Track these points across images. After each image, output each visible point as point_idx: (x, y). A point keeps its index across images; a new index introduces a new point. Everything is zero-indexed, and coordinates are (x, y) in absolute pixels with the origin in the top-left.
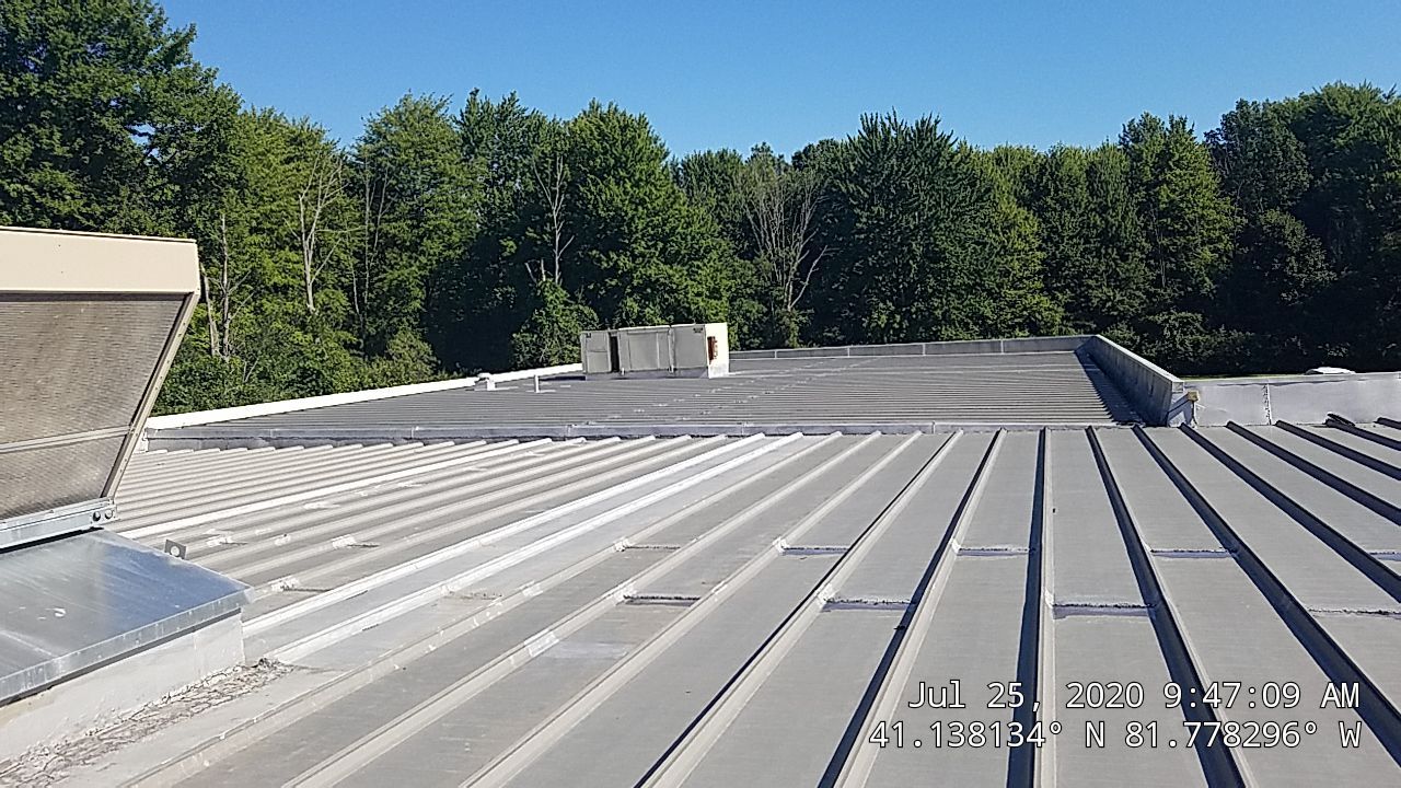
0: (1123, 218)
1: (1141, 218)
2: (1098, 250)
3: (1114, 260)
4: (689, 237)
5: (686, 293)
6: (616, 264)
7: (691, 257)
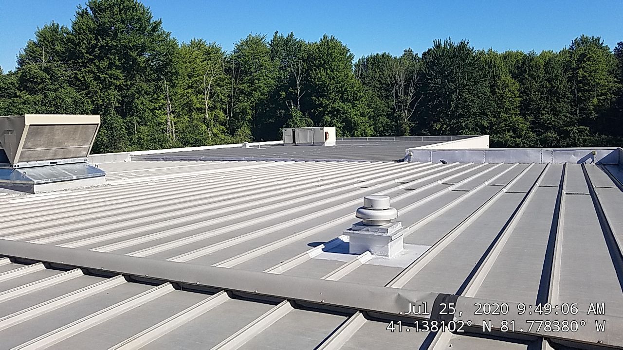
0: (560, 84)
1: (569, 83)
2: (547, 98)
3: (555, 102)
4: (353, 92)
5: (350, 114)
6: (322, 102)
7: (354, 100)
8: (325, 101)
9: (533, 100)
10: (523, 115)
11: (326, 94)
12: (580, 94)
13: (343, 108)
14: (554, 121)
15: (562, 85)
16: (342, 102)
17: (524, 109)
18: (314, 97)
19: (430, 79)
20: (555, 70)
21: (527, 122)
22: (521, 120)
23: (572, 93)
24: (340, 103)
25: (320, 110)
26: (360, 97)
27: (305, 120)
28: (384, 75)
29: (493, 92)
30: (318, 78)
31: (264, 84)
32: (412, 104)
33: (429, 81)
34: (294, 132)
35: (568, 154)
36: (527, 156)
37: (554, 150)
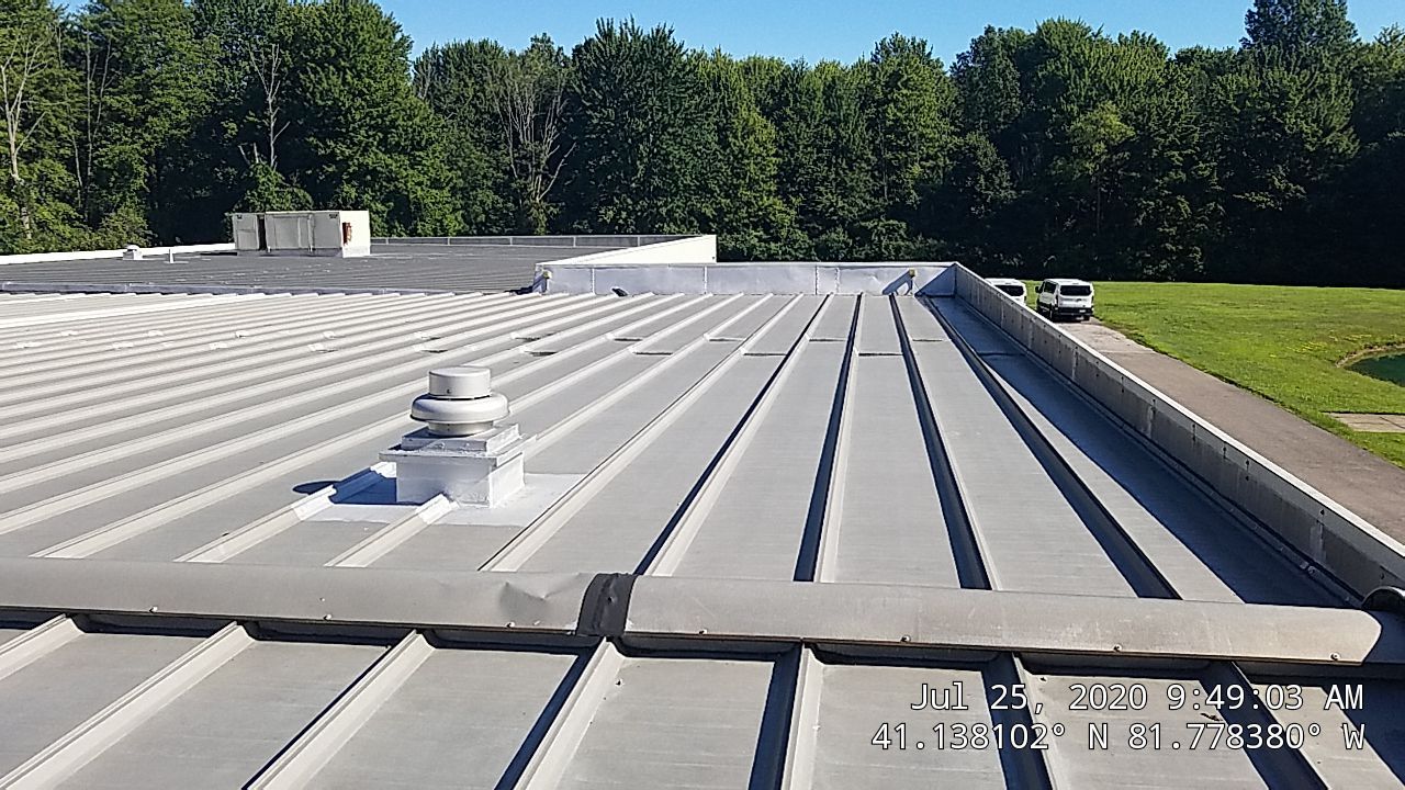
0: (853, 132)
1: (870, 132)
2: (829, 161)
3: (844, 170)
4: (410, 130)
5: (407, 182)
6: (333, 151)
7: (413, 148)
8: (342, 150)
9: (802, 165)
10: (782, 193)
11: (344, 130)
12: (889, 155)
13: (387, 166)
14: (843, 208)
15: (856, 134)
16: (384, 153)
17: (787, 180)
18: (311, 139)
19: (590, 107)
20: (843, 103)
21: (791, 208)
22: (780, 205)
23: (876, 151)
24: (381, 155)
25: (330, 170)
26: (430, 142)
27: (292, 193)
28: (484, 93)
29: (724, 143)
30: (321, 93)
31: (180, 98)
32: (553, 163)
33: (589, 112)
34: (261, 223)
35: (865, 274)
36: (789, 277)
37: (841, 268)
